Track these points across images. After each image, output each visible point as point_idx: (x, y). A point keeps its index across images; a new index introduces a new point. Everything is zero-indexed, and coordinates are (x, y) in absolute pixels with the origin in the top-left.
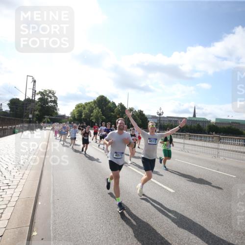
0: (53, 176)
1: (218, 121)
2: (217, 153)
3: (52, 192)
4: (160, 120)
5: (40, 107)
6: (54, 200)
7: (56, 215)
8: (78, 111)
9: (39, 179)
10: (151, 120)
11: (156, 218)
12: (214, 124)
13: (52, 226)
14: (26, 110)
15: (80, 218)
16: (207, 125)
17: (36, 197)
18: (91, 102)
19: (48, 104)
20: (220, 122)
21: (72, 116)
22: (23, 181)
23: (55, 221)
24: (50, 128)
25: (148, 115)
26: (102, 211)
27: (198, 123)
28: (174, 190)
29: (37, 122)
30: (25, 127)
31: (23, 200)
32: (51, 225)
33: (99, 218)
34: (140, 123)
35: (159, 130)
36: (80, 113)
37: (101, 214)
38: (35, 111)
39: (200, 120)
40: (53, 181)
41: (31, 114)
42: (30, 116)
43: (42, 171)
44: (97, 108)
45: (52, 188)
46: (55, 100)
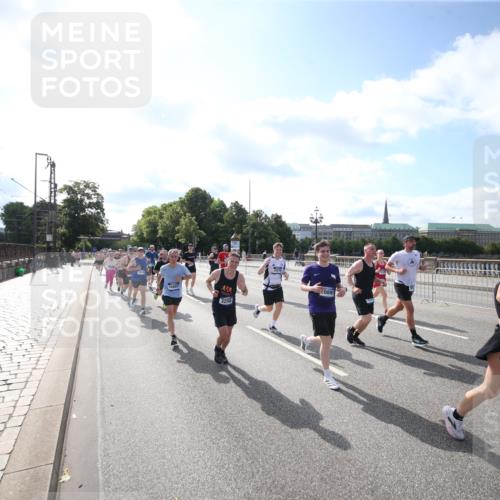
0: (101, 359)
1: (434, 229)
2: (431, 294)
3: (99, 391)
4: (316, 234)
5: (68, 219)
6: (103, 408)
7: (108, 437)
8: (149, 222)
9: (70, 366)
10: (300, 233)
12: (426, 235)
13: (100, 461)
14: (39, 225)
17: (65, 405)
18: (175, 203)
19: (84, 211)
20: (437, 230)
21: (136, 234)
22: (37, 374)
23: (106, 449)
24: (93, 261)
25: (293, 224)
26: (202, 422)
27: (393, 235)
28: (345, 371)
29: (64, 249)
30: (39, 261)
31: (38, 411)
32: (99, 457)
33: (196, 438)
36: (153, 226)
38: (57, 226)
39: (397, 228)
40: (101, 370)
41: (50, 233)
43: (77, 350)
44: (188, 214)
45: (99, 384)
46: (98, 202)
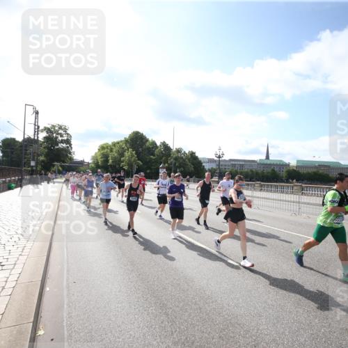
1: (301, 164)
2: (298, 210)
3: (65, 272)
4: (219, 165)
5: (46, 150)
6: (68, 284)
7: (71, 305)
8: (103, 154)
9: (46, 254)
10: (207, 164)
11: (212, 302)
12: (295, 168)
13: (65, 321)
14: (26, 154)
15: (105, 307)
16: (285, 170)
17: (42, 281)
18: (121, 142)
19: (58, 145)
20: (303, 165)
21: (94, 163)
22: (22, 259)
23: (69, 313)
25: (203, 158)
27: (272, 167)
29: (43, 172)
30: (25, 180)
31: (23, 285)
32: (65, 319)
33: (133, 307)
34: (192, 169)
35: (219, 178)
37: (136, 300)
38: (38, 155)
39: (275, 163)
41: (34, 160)
42: (33, 163)
43: (51, 243)
44: (130, 149)
45: (65, 267)
46: (68, 139)
